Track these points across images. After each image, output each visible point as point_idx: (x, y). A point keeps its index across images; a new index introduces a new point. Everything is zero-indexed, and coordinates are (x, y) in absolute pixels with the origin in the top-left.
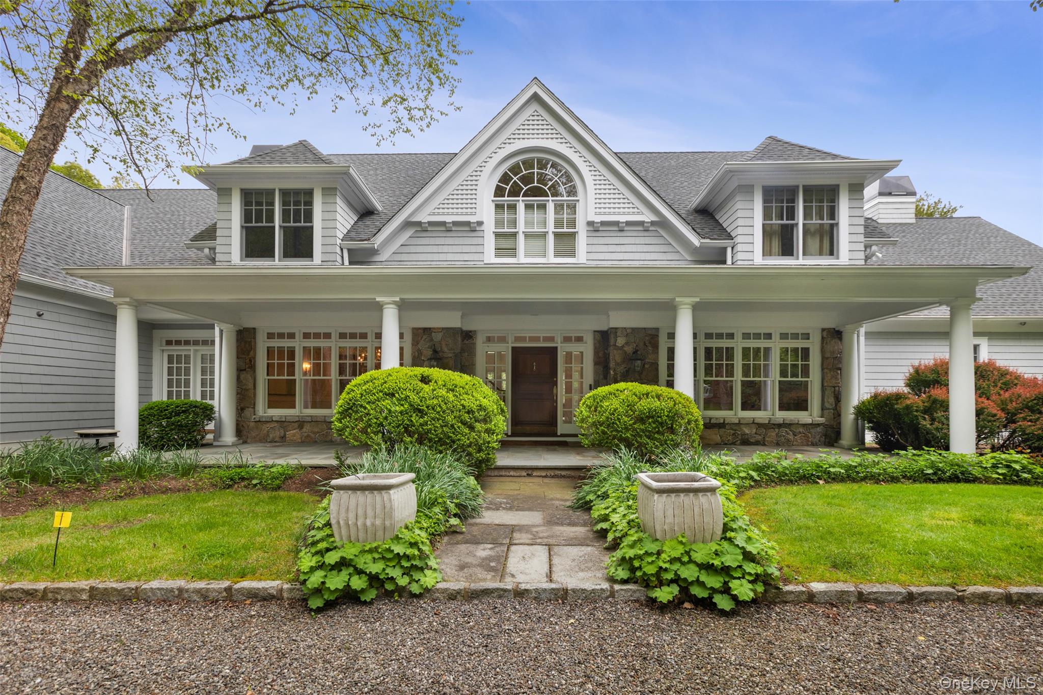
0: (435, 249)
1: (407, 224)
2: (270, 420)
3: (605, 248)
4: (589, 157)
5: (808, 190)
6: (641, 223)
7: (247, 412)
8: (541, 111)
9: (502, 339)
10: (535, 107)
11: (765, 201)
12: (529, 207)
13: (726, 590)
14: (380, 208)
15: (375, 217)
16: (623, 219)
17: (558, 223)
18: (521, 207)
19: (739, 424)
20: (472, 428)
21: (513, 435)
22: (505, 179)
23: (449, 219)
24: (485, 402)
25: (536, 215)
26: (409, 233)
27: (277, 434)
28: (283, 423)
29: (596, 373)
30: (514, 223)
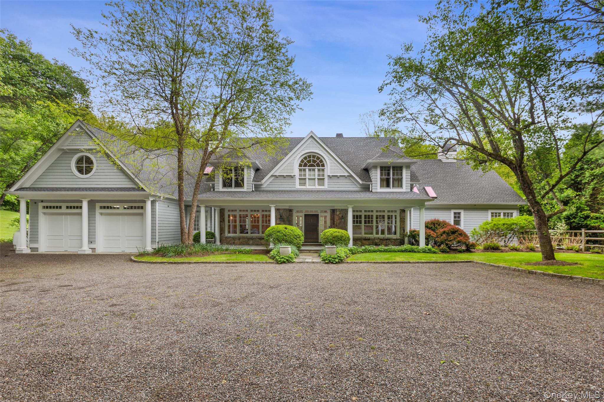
0: (280, 184)
1: (272, 176)
2: (230, 237)
3: (333, 184)
4: (328, 155)
5: (393, 167)
6: (345, 176)
7: (223, 235)
8: (313, 141)
9: (301, 212)
10: (311, 139)
11: (381, 170)
12: (310, 170)
13: (335, 261)
14: (261, 168)
15: (260, 171)
16: (339, 175)
17: (319, 175)
18: (307, 170)
19: (374, 239)
20: (296, 239)
21: (305, 242)
22: (302, 161)
23: (285, 174)
24: (299, 233)
25: (312, 173)
26: (273, 178)
27: (232, 241)
28: (234, 238)
29: (331, 223)
30: (305, 175)
